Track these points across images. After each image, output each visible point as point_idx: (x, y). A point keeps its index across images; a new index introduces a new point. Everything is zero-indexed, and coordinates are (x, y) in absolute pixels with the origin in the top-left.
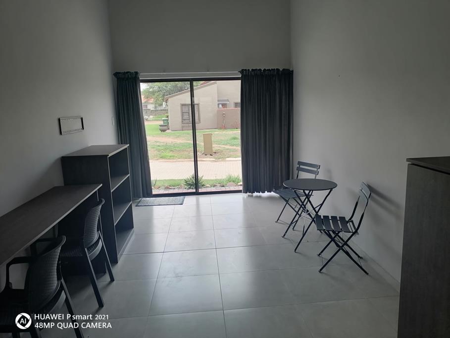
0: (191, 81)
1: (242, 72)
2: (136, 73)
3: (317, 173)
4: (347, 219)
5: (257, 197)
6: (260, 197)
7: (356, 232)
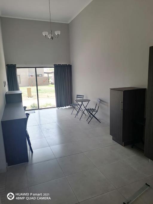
0: (36, 68)
1: (54, 65)
2: (15, 65)
3: (83, 98)
4: (94, 109)
5: (61, 109)
6: (62, 109)
7: (97, 111)
